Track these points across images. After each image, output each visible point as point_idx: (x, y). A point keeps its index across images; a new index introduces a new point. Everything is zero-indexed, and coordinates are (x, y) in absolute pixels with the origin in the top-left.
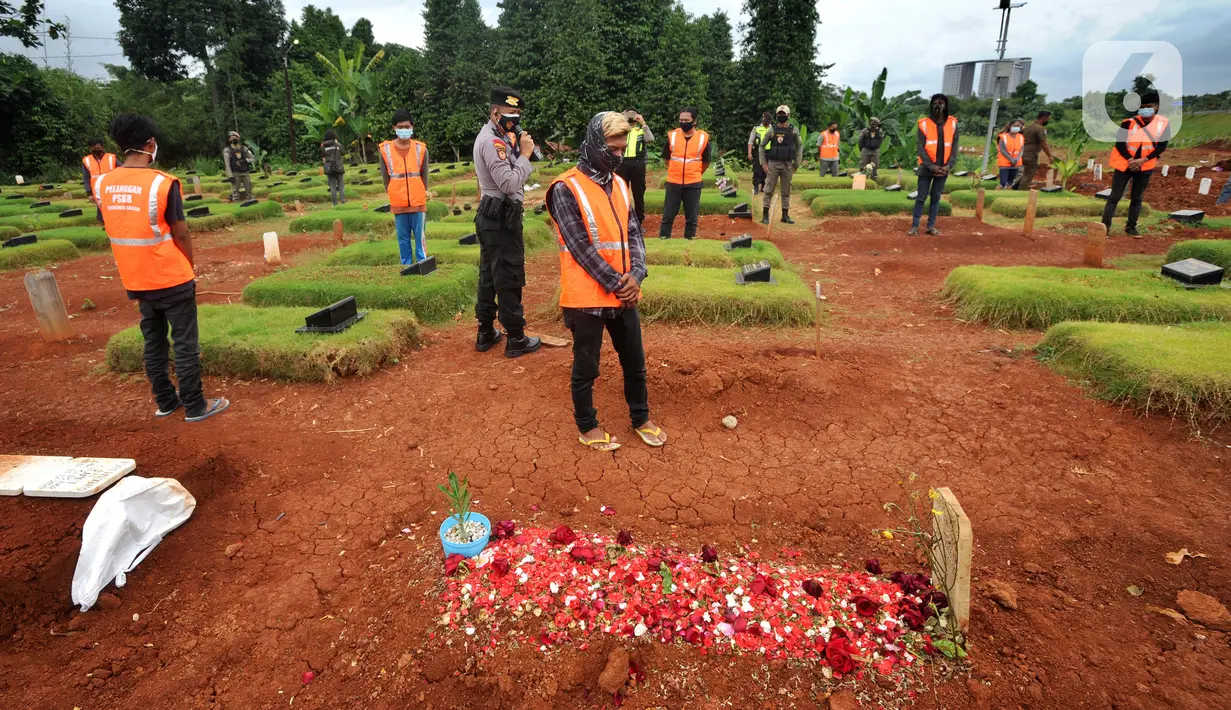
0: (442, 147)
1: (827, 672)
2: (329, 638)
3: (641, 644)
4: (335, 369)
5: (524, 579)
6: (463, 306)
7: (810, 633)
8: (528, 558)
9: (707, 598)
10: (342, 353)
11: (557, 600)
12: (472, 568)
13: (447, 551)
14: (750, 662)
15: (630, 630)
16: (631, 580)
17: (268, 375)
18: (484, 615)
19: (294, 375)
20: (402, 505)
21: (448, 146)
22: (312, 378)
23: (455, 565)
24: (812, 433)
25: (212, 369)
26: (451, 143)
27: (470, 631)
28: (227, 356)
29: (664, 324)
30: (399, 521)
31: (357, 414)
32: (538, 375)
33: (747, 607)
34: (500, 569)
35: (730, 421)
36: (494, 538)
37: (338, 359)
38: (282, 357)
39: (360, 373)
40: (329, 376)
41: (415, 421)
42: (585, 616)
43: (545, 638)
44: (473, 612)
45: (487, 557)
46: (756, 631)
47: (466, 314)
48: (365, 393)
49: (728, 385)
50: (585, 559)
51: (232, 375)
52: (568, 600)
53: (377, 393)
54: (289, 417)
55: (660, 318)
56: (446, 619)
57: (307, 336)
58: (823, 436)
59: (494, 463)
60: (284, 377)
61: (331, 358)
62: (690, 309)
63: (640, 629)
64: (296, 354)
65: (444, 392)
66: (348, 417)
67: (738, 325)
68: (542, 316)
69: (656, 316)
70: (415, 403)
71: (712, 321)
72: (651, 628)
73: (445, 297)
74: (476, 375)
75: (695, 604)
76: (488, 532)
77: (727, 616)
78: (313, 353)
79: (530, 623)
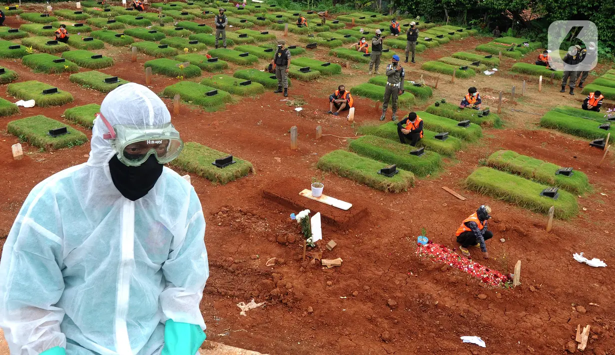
0: (437, 8)
1: (482, 281)
2: (393, 250)
3: (451, 267)
4: (389, 189)
5: (432, 251)
6: (431, 172)
7: (482, 275)
8: (434, 248)
9: (465, 264)
10: (392, 185)
11: (438, 255)
12: (423, 246)
13: (418, 242)
14: (469, 274)
15: (449, 264)
16: (453, 257)
17: (368, 185)
18: (424, 254)
19: (376, 187)
20: (406, 232)
21: (441, 8)
22: (381, 190)
23: (419, 245)
24: (525, 251)
25: (350, 178)
26: (445, 6)
27: (421, 255)
28: (356, 175)
29: (504, 202)
30: (405, 235)
31: (394, 205)
32: (450, 208)
33: (472, 268)
34: (428, 248)
35: (503, 240)
36: (428, 243)
37: (390, 187)
38: (373, 181)
39: (395, 192)
40: (386, 191)
41: (410, 212)
42: (442, 260)
43: (434, 260)
44: (422, 253)
45: (426, 245)
46: (472, 271)
47: (431, 176)
48: (396, 199)
49: (507, 230)
50: (445, 251)
51: (356, 181)
52: (440, 256)
53: (399, 200)
54: (375, 200)
55: (503, 199)
56: (416, 253)
57: (381, 175)
58: (528, 253)
59: (431, 230)
60: (373, 187)
61: (388, 186)
62: (515, 200)
63: (451, 265)
64: (378, 181)
65: (420, 205)
66: (391, 205)
67: (532, 211)
68: (459, 185)
69: (501, 198)
70: (411, 207)
71: (523, 206)
72: (453, 265)
73: (425, 168)
74: (430, 202)
75: (463, 264)
76: (427, 241)
77: (468, 267)
78: (383, 182)
79: (432, 258)
